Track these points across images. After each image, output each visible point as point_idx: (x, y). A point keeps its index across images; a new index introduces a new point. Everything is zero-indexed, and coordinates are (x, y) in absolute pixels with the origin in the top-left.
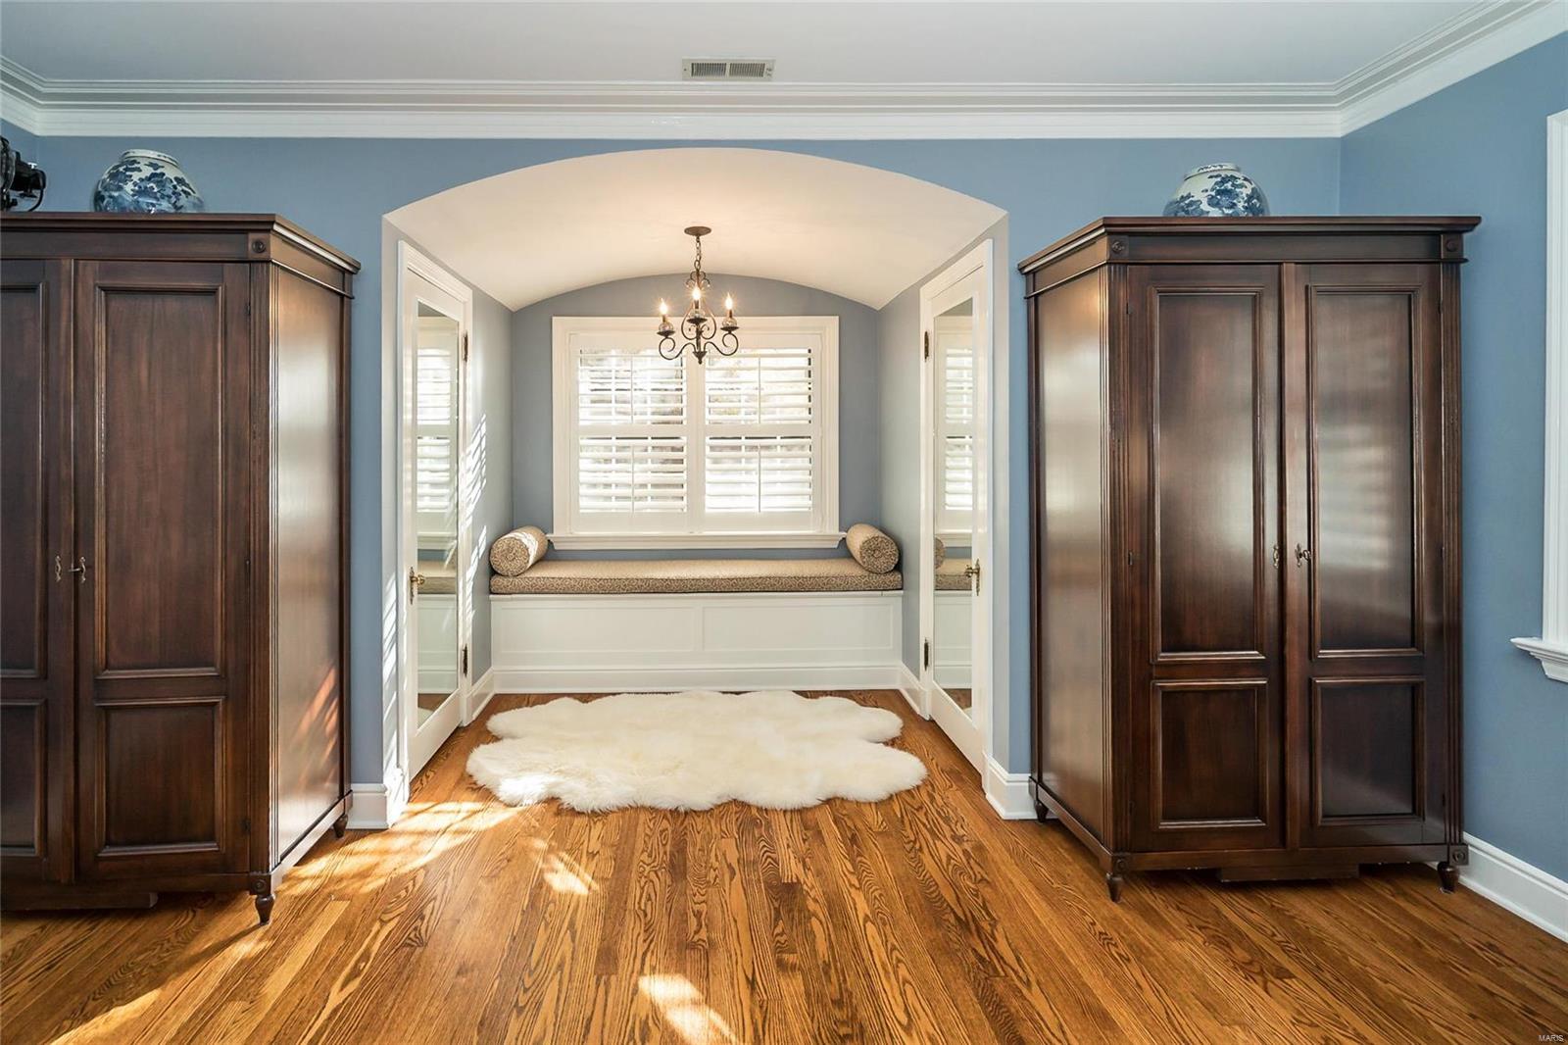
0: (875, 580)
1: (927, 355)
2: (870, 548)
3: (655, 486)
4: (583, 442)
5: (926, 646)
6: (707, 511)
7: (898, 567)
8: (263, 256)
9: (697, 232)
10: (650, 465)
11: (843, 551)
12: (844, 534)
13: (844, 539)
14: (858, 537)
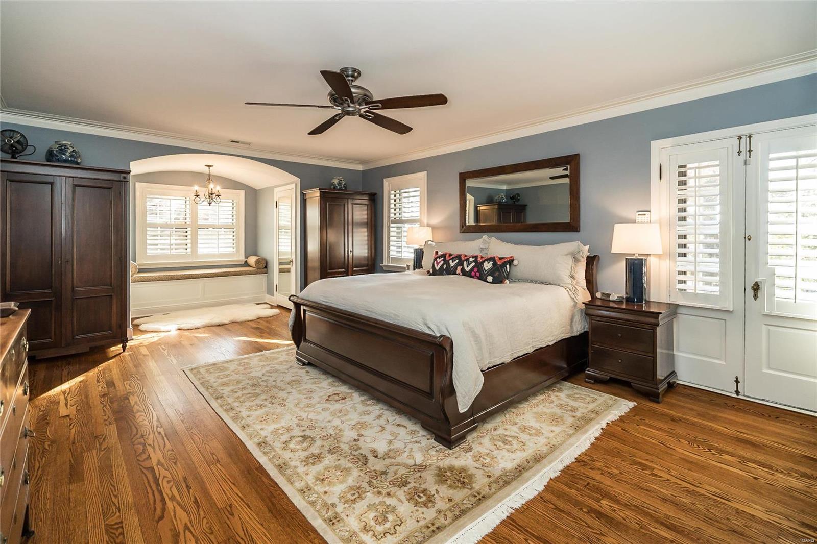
0: (259, 271)
1: (276, 207)
2: (257, 262)
3: (175, 245)
4: (148, 229)
5: (276, 286)
6: (198, 253)
7: (266, 267)
8: (125, 180)
9: (209, 166)
10: (174, 237)
11: (246, 264)
12: (246, 259)
13: (246, 261)
14: (252, 260)
